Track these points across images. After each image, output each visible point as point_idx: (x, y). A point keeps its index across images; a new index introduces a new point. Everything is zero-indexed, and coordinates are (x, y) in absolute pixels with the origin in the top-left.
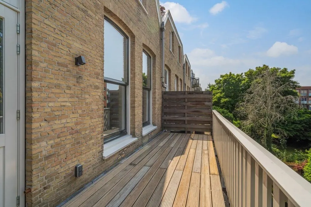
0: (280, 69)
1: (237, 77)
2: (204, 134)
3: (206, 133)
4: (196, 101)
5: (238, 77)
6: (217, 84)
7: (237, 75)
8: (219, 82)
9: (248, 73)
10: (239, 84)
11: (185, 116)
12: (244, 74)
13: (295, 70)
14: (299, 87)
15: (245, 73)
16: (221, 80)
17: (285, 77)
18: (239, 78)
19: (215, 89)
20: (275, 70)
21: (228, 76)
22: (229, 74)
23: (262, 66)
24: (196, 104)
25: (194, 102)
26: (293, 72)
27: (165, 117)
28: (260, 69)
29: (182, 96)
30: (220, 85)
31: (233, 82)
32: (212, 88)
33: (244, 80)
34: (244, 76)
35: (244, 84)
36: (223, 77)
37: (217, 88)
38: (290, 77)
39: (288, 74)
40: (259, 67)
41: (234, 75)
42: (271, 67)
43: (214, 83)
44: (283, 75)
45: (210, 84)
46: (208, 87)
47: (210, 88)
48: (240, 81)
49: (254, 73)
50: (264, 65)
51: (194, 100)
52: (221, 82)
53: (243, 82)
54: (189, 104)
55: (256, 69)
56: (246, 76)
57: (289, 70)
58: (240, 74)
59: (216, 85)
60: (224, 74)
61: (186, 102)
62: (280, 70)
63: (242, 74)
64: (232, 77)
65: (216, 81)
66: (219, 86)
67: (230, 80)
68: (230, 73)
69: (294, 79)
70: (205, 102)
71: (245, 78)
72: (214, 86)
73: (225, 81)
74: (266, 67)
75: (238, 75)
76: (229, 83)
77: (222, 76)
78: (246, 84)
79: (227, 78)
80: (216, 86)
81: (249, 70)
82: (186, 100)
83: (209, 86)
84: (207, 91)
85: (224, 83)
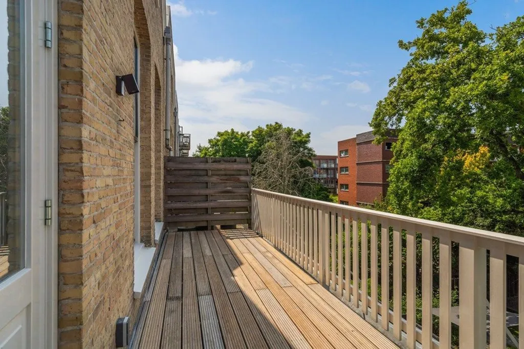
0: (295, 130)
1: (241, 138)
2: (236, 228)
3: (238, 226)
4: (226, 175)
5: (243, 137)
6: (213, 146)
7: (242, 133)
8: (216, 143)
9: (257, 132)
10: (244, 148)
11: (207, 201)
12: (250, 134)
13: (310, 133)
14: (315, 156)
15: (253, 132)
16: (218, 141)
17: (301, 142)
18: (244, 139)
19: (210, 154)
20: (289, 132)
21: (229, 135)
22: (230, 131)
23: (274, 124)
24: (226, 180)
25: (222, 175)
26: (308, 136)
27: (169, 203)
28: (272, 128)
29: (202, 166)
30: (217, 148)
31: (236, 144)
32: (204, 152)
33: (252, 142)
34: (251, 137)
35: (251, 148)
36: (222, 135)
37: (212, 152)
38: (306, 142)
39: (303, 138)
40: (271, 125)
41: (237, 133)
42: (285, 126)
43: (208, 145)
44: (299, 139)
45: (200, 146)
46: (198, 150)
47: (200, 152)
48: (246, 143)
49: (264, 133)
50: (277, 123)
51: (223, 173)
52: (219, 143)
53: (250, 145)
54: (214, 179)
55: (267, 128)
56: (254, 136)
57: (304, 133)
58: (246, 133)
59: (210, 147)
60: (223, 131)
61: (209, 176)
62: (294, 132)
63: (248, 132)
64: (236, 136)
65: (210, 141)
66: (215, 150)
67: (233, 141)
68: (232, 130)
69: (309, 145)
70: (241, 175)
71: (252, 139)
72: (207, 149)
73: (225, 142)
74: (278, 126)
75: (243, 135)
76: (230, 146)
77: (219, 134)
78: (255, 149)
79: (228, 138)
80: (210, 149)
81: (257, 128)
82: (210, 173)
83: (200, 149)
84: (196, 157)
85: (223, 145)
